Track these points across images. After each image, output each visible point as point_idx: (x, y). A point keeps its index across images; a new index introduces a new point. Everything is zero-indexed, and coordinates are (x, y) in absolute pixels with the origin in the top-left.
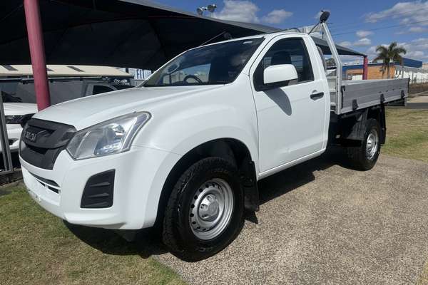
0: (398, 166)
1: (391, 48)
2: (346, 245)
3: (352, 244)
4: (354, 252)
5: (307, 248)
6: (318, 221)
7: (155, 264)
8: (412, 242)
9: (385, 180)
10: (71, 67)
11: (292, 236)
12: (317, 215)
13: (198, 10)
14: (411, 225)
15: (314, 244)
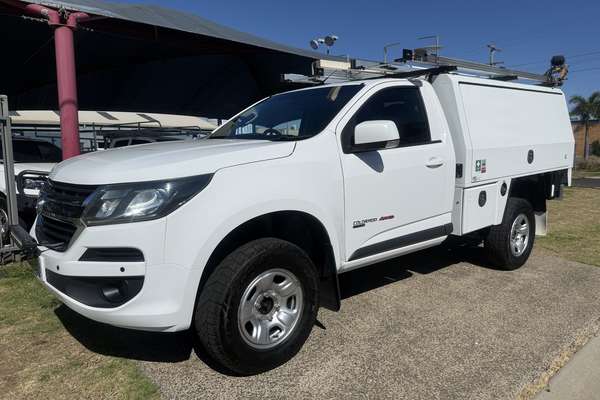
0: (540, 268)
1: (592, 99)
2: (407, 372)
3: (416, 370)
4: (413, 381)
5: (351, 371)
6: (384, 335)
7: (137, 375)
8: (506, 373)
9: (510, 286)
10: (102, 114)
11: (337, 352)
12: (388, 327)
13: (312, 43)
14: (516, 350)
15: (362, 366)
